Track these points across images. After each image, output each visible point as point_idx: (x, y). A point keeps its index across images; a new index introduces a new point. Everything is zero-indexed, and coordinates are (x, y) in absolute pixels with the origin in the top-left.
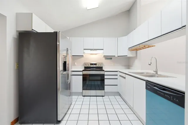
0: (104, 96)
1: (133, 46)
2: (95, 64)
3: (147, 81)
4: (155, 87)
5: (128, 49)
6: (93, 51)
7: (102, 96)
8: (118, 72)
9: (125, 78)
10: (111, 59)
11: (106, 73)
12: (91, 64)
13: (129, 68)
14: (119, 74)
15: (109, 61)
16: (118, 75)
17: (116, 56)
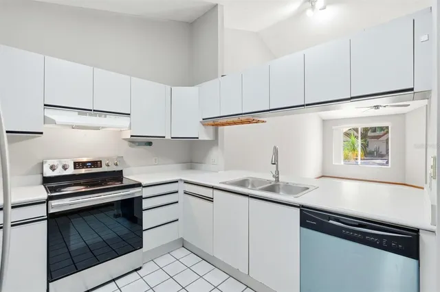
0: (141, 268)
1: (219, 115)
2: (95, 164)
3: (303, 206)
4: (331, 222)
5: (201, 120)
6: (91, 115)
7: (136, 270)
8: (181, 184)
9: (210, 200)
10: (150, 144)
11: (146, 192)
12: (77, 165)
13: (191, 168)
14: (182, 187)
15: (143, 150)
16: (181, 192)
17: (168, 137)
